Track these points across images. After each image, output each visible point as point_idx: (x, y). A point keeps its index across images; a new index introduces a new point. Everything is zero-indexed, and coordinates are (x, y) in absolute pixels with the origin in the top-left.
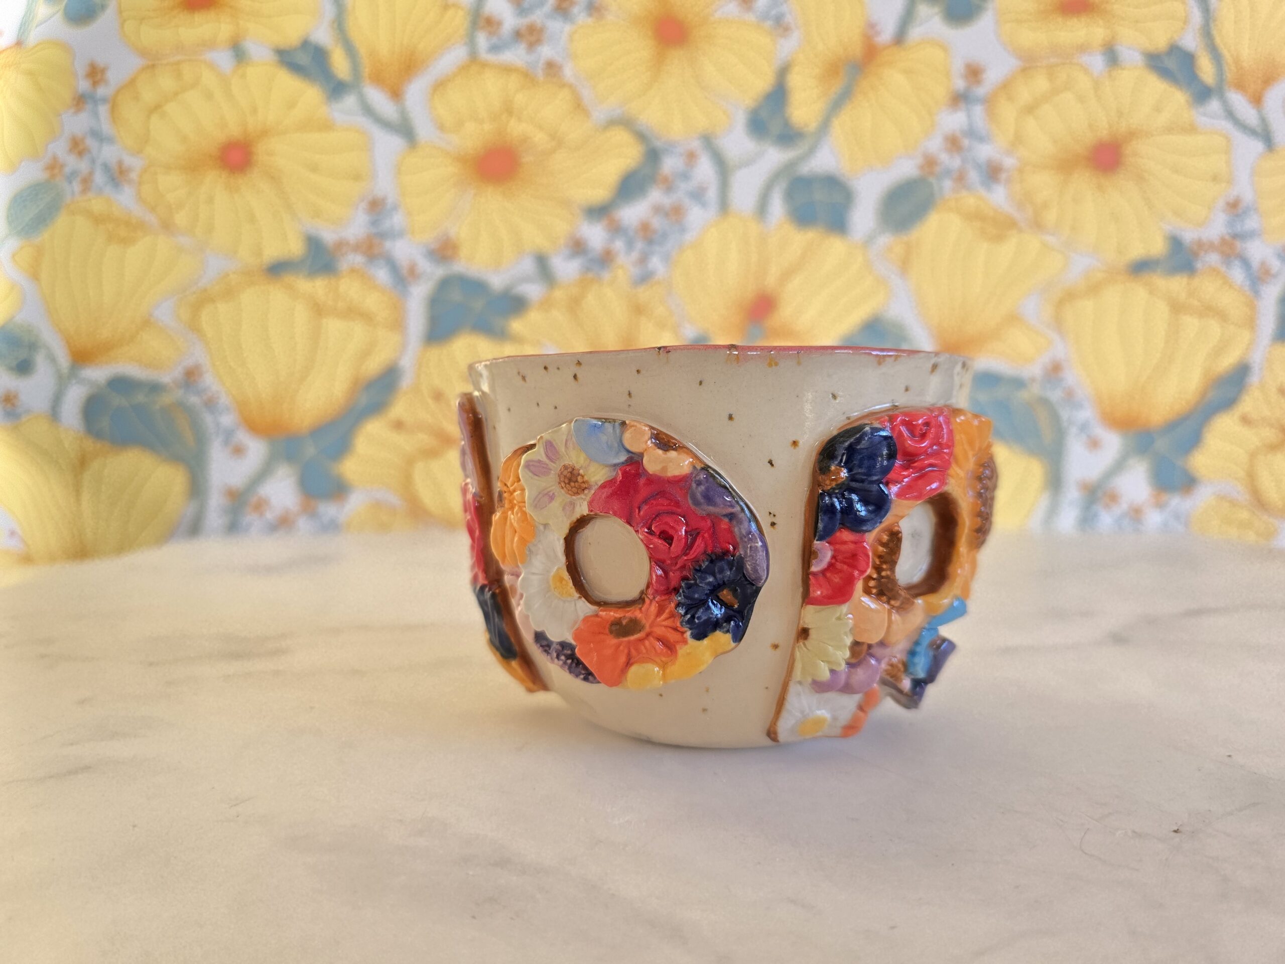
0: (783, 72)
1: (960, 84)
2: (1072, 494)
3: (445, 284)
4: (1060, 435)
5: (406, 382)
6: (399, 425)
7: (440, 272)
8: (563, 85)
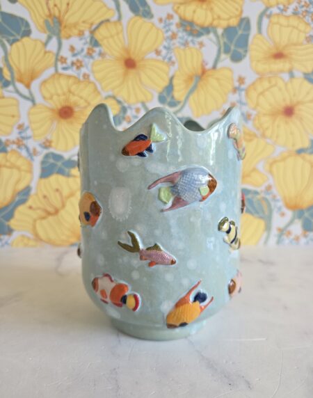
0: (171, 79)
1: (237, 84)
2: (274, 232)
3: (47, 156)
4: (271, 211)
5: (33, 192)
6: (30, 208)
7: (45, 151)
8: (90, 82)
